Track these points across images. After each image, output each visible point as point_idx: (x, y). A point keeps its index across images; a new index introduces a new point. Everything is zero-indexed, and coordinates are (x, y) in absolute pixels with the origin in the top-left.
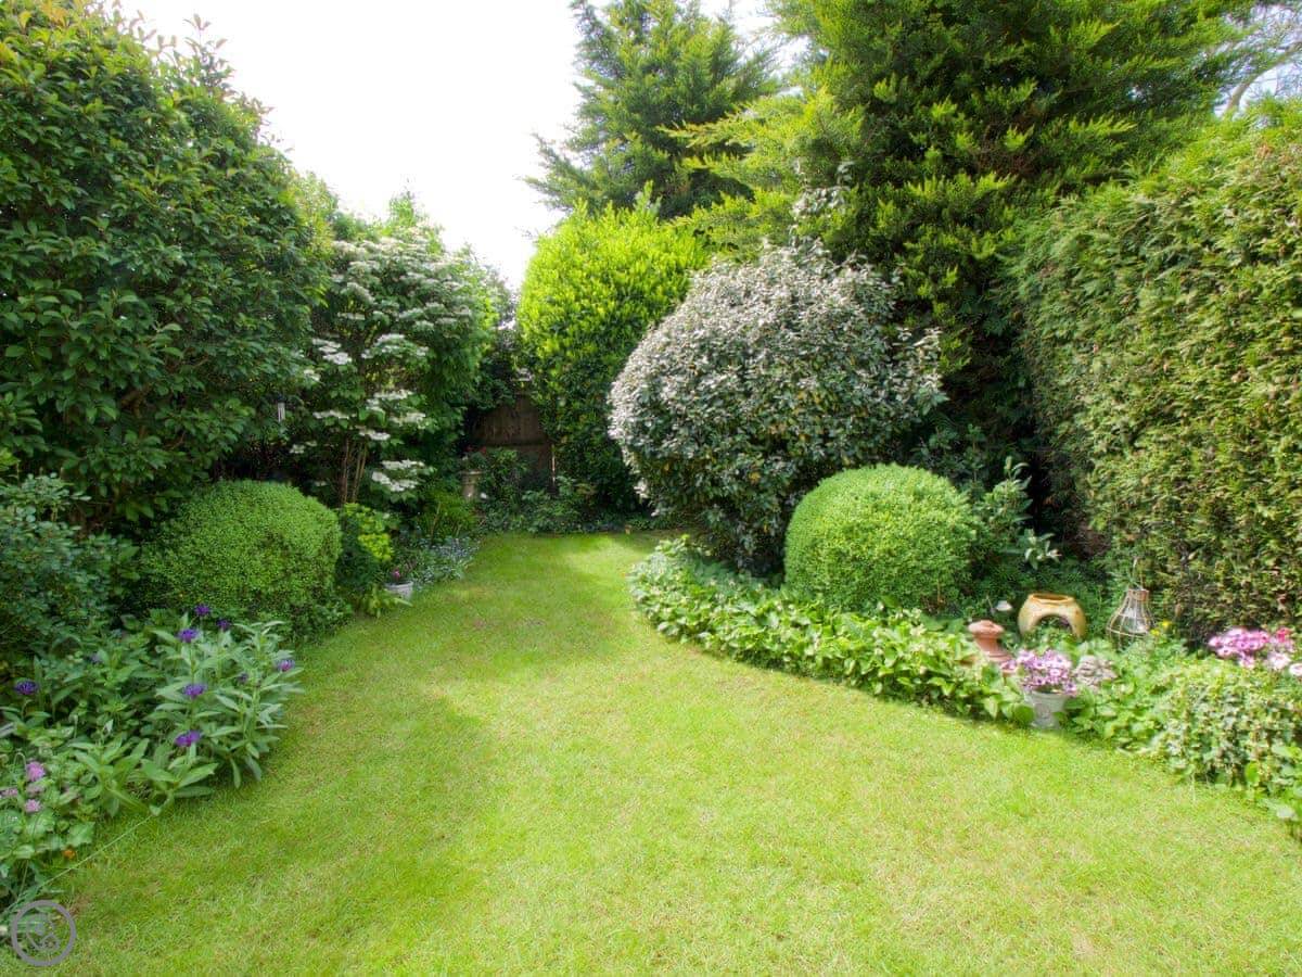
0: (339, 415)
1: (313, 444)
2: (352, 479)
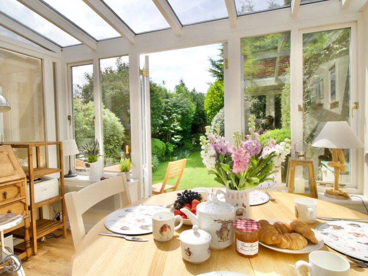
0: (166, 128)
1: (162, 133)
2: (168, 139)
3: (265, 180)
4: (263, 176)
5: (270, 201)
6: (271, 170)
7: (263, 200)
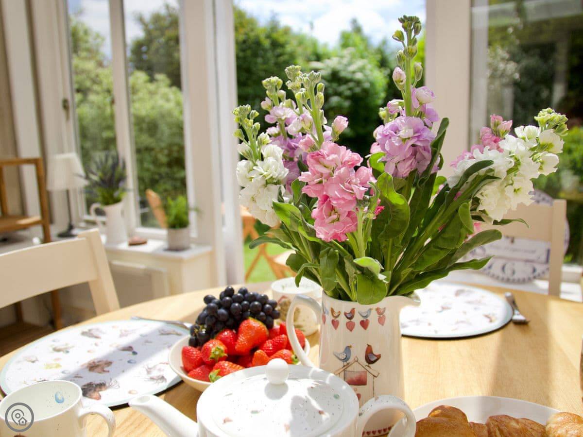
3: (451, 269)
4: (443, 255)
5: (511, 325)
6: (470, 233)
7: (491, 321)
